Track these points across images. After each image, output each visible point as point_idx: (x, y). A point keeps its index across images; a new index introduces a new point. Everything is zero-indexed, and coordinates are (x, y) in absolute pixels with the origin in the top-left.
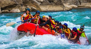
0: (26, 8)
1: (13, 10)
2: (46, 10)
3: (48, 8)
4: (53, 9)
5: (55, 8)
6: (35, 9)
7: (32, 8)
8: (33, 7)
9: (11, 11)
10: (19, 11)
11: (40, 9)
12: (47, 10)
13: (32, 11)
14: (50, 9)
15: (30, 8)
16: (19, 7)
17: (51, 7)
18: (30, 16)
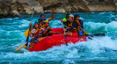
0: (72, 8)
1: (57, 10)
2: (95, 11)
3: (98, 9)
4: (103, 9)
5: (105, 9)
6: (83, 9)
7: (78, 8)
8: (80, 7)
9: (55, 11)
10: (64, 11)
11: (88, 9)
12: (97, 10)
13: (79, 11)
14: (100, 9)
15: (77, 8)
16: (64, 7)
17: (101, 7)
18: (40, 31)
